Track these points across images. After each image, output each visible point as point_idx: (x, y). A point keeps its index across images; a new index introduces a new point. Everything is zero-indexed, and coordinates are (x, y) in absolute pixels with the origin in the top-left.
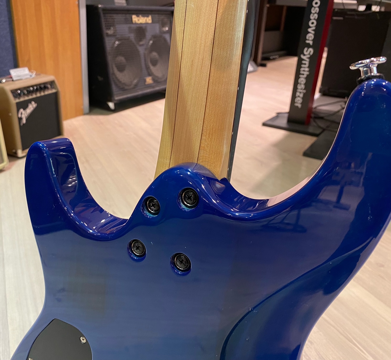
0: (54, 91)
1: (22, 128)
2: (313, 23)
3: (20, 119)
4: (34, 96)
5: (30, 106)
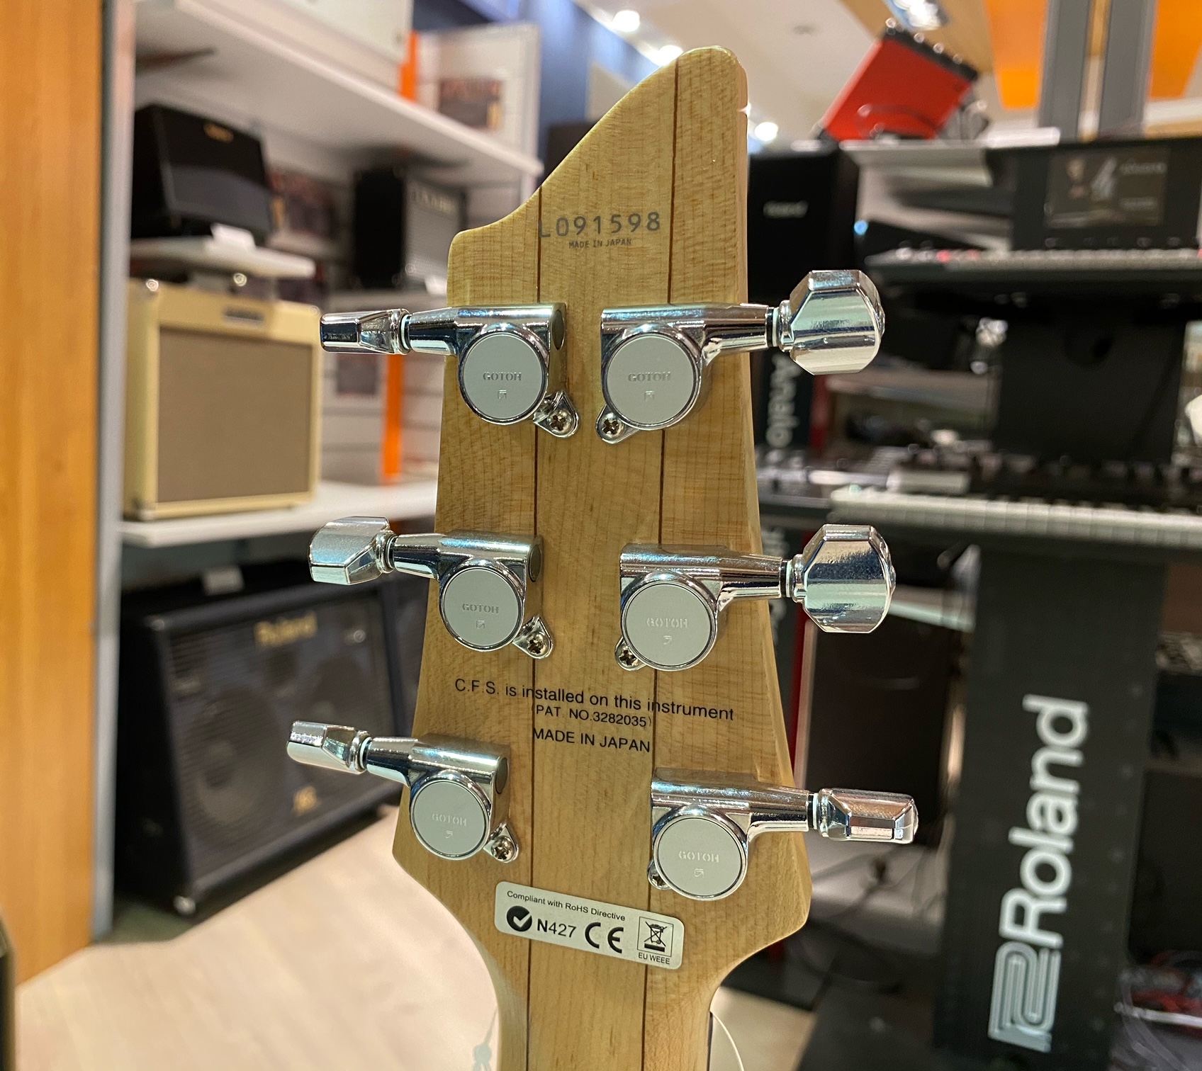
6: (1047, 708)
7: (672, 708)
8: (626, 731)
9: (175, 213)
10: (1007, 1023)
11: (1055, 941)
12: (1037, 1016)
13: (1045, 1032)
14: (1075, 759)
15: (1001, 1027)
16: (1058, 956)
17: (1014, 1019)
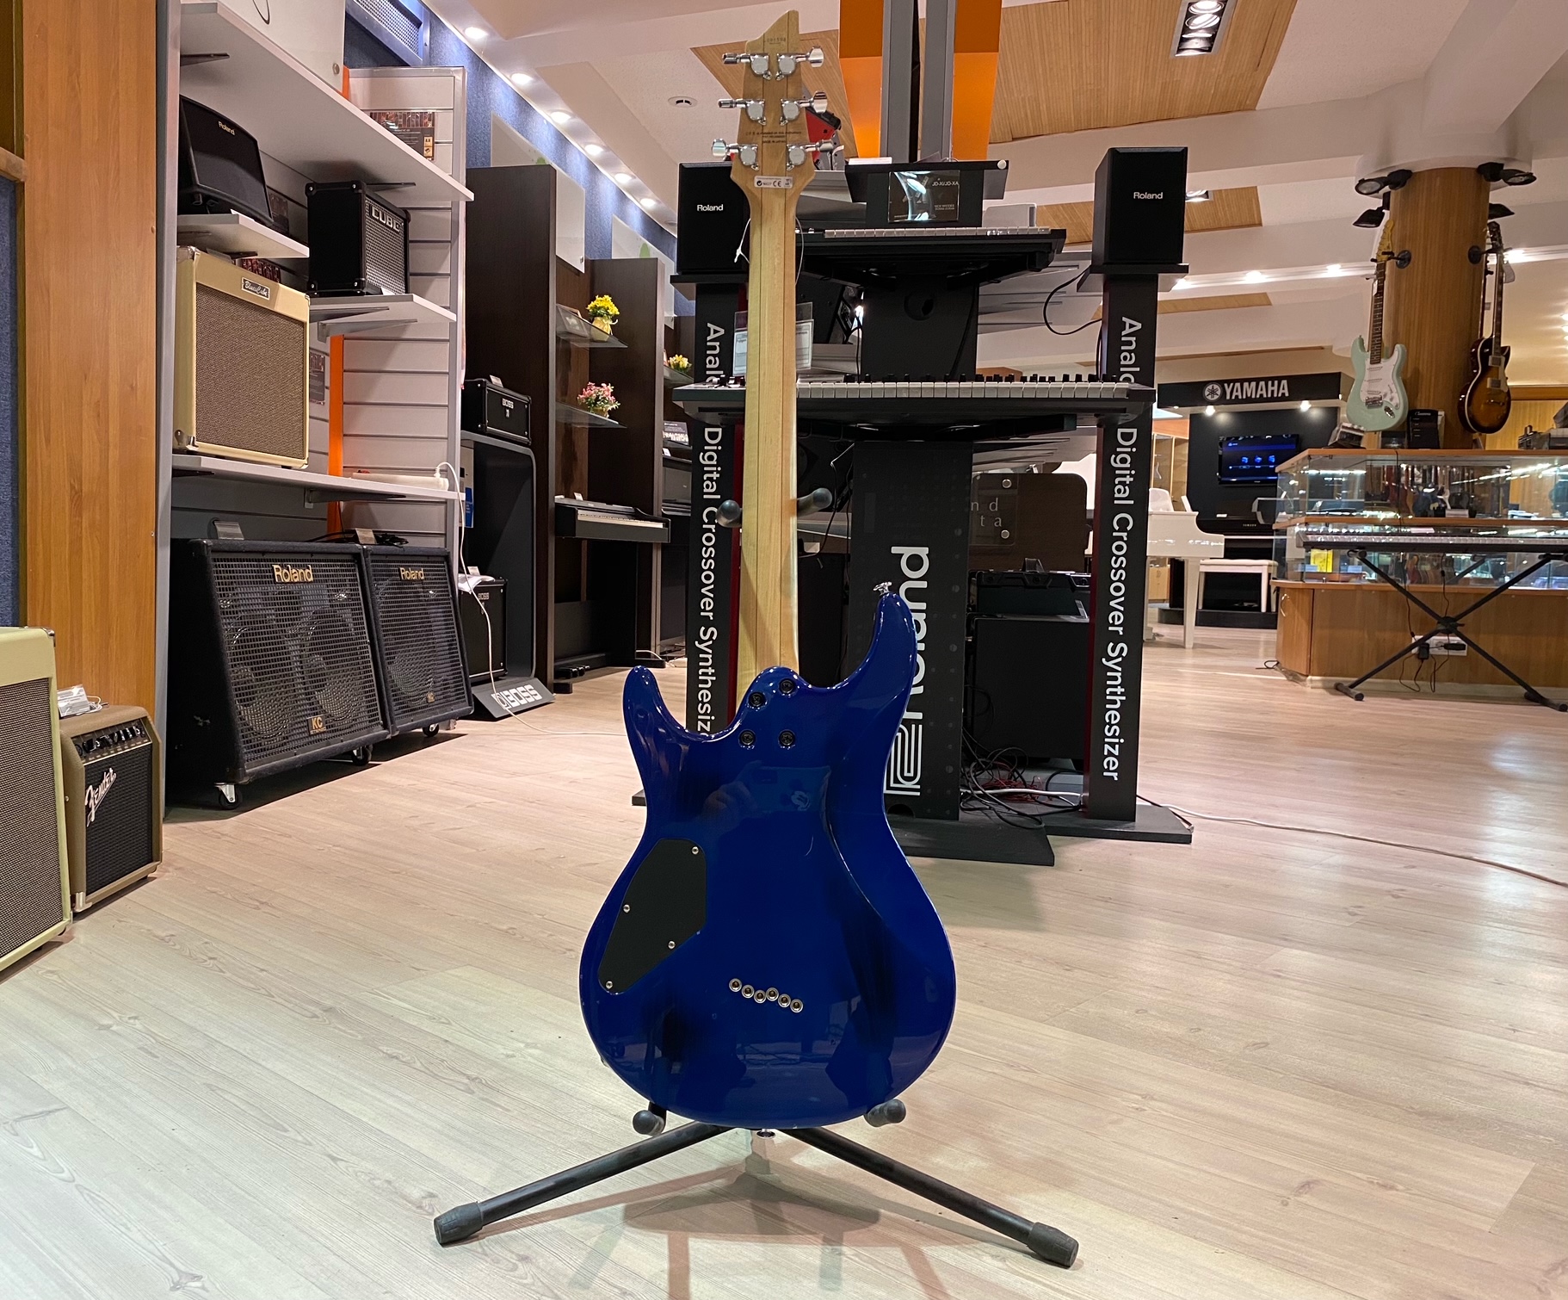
0: (146, 743)
1: (89, 832)
2: (708, 578)
3: (87, 811)
4: (113, 755)
5: (106, 779)
6: (907, 551)
7: (790, 133)
8: (781, 139)
9: (198, 190)
10: (892, 785)
11: (919, 716)
12: (912, 774)
13: (916, 784)
14: (924, 585)
15: (889, 788)
16: (920, 726)
17: (896, 781)
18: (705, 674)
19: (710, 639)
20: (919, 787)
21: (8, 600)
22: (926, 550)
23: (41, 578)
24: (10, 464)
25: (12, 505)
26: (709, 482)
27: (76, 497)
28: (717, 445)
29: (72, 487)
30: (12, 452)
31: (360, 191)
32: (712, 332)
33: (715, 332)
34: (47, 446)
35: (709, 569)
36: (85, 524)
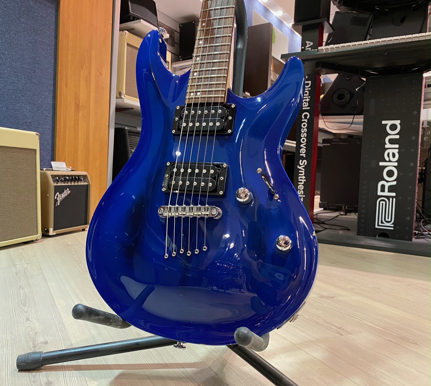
0: (86, 184)
1: (56, 208)
2: (303, 140)
3: (56, 201)
4: (69, 184)
5: (65, 192)
6: (389, 123)
9: (131, 15)
10: (380, 224)
11: (394, 194)
12: (389, 220)
13: (392, 224)
14: (398, 137)
15: (378, 225)
16: (394, 199)
17: (382, 222)
18: (301, 179)
19: (304, 165)
20: (393, 225)
21: (50, 136)
22: (399, 121)
23: (62, 130)
24: (52, 92)
25: (53, 105)
26: (305, 103)
27: (77, 106)
28: (309, 88)
29: (76, 103)
30: (53, 88)
31: (195, 24)
32: (308, 44)
33: (309, 44)
34: (66, 88)
35: (304, 137)
36: (80, 115)
